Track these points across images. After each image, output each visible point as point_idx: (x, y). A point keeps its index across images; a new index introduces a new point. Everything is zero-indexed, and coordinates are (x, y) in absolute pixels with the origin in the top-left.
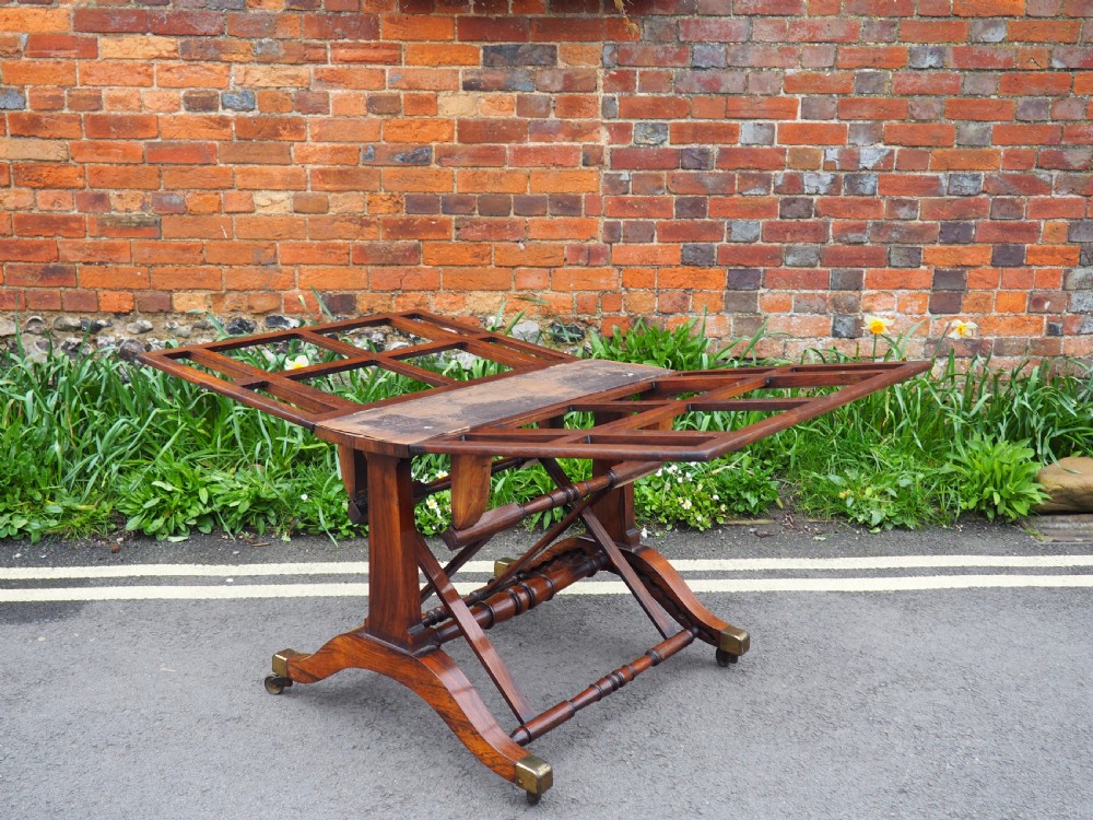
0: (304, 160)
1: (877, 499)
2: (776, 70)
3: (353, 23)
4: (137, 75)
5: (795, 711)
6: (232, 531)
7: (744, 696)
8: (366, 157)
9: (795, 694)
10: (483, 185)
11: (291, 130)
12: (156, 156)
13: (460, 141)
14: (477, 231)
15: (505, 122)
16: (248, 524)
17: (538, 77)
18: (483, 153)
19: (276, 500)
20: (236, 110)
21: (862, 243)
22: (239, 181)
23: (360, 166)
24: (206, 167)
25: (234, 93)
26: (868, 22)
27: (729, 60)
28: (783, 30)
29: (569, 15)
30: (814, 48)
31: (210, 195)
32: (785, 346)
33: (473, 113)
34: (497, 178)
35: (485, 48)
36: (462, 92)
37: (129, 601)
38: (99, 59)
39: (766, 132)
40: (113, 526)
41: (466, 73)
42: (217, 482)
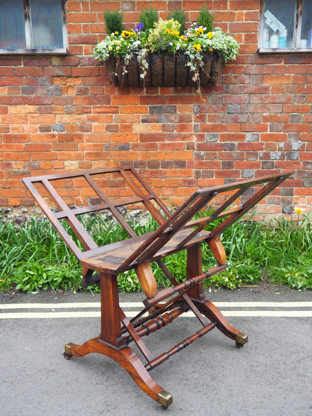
0: (83, 149)
1: (300, 278)
2: (260, 114)
3: (101, 99)
4: (22, 120)
5: (268, 370)
6: (55, 289)
7: (248, 363)
8: (106, 148)
9: (268, 362)
10: (149, 157)
11: (78, 138)
12: (29, 149)
13: (141, 141)
14: (147, 174)
15: (157, 134)
16: (61, 287)
17: (170, 118)
18: (149, 145)
19: (71, 278)
20: (58, 131)
21: (293, 178)
22: (59, 157)
23: (104, 151)
24: (47, 152)
25: (57, 125)
26: (295, 96)
27: (241, 110)
28: (262, 99)
29: (181, 95)
30: (274, 105)
31: (48, 162)
32: (264, 216)
33: (145, 131)
34: (154, 155)
35: (150, 107)
36: (141, 123)
37: (15, 319)
38: (8, 114)
39: (256, 137)
40: (11, 288)
41: (143, 116)
42: (50, 270)
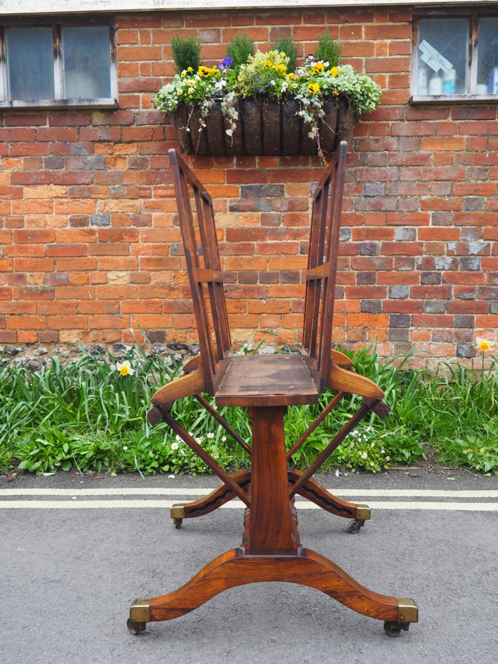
0: (137, 253)
1: (488, 455)
2: (416, 197)
3: (166, 175)
4: (44, 207)
5: (432, 585)
6: (82, 470)
7: (396, 574)
8: (173, 251)
9: (432, 574)
10: (241, 266)
11: (130, 236)
12: (53, 253)
13: (227, 240)
14: (238, 293)
15: (254, 229)
16: (92, 466)
17: (273, 203)
18: (241, 247)
19: (109, 451)
20: (99, 225)
21: (473, 299)
22: (99, 266)
23: (169, 256)
24: (81, 258)
25: (98, 216)
26: (470, 169)
27: (387, 192)
28: (419, 174)
29: (291, 168)
30: (438, 184)
31: (83, 274)
32: (427, 362)
33: (235, 224)
34: (249, 262)
35: (242, 188)
36: (229, 212)
38: (23, 199)
39: (411, 233)
40: (11, 467)
41: (231, 201)
42: (76, 441)
